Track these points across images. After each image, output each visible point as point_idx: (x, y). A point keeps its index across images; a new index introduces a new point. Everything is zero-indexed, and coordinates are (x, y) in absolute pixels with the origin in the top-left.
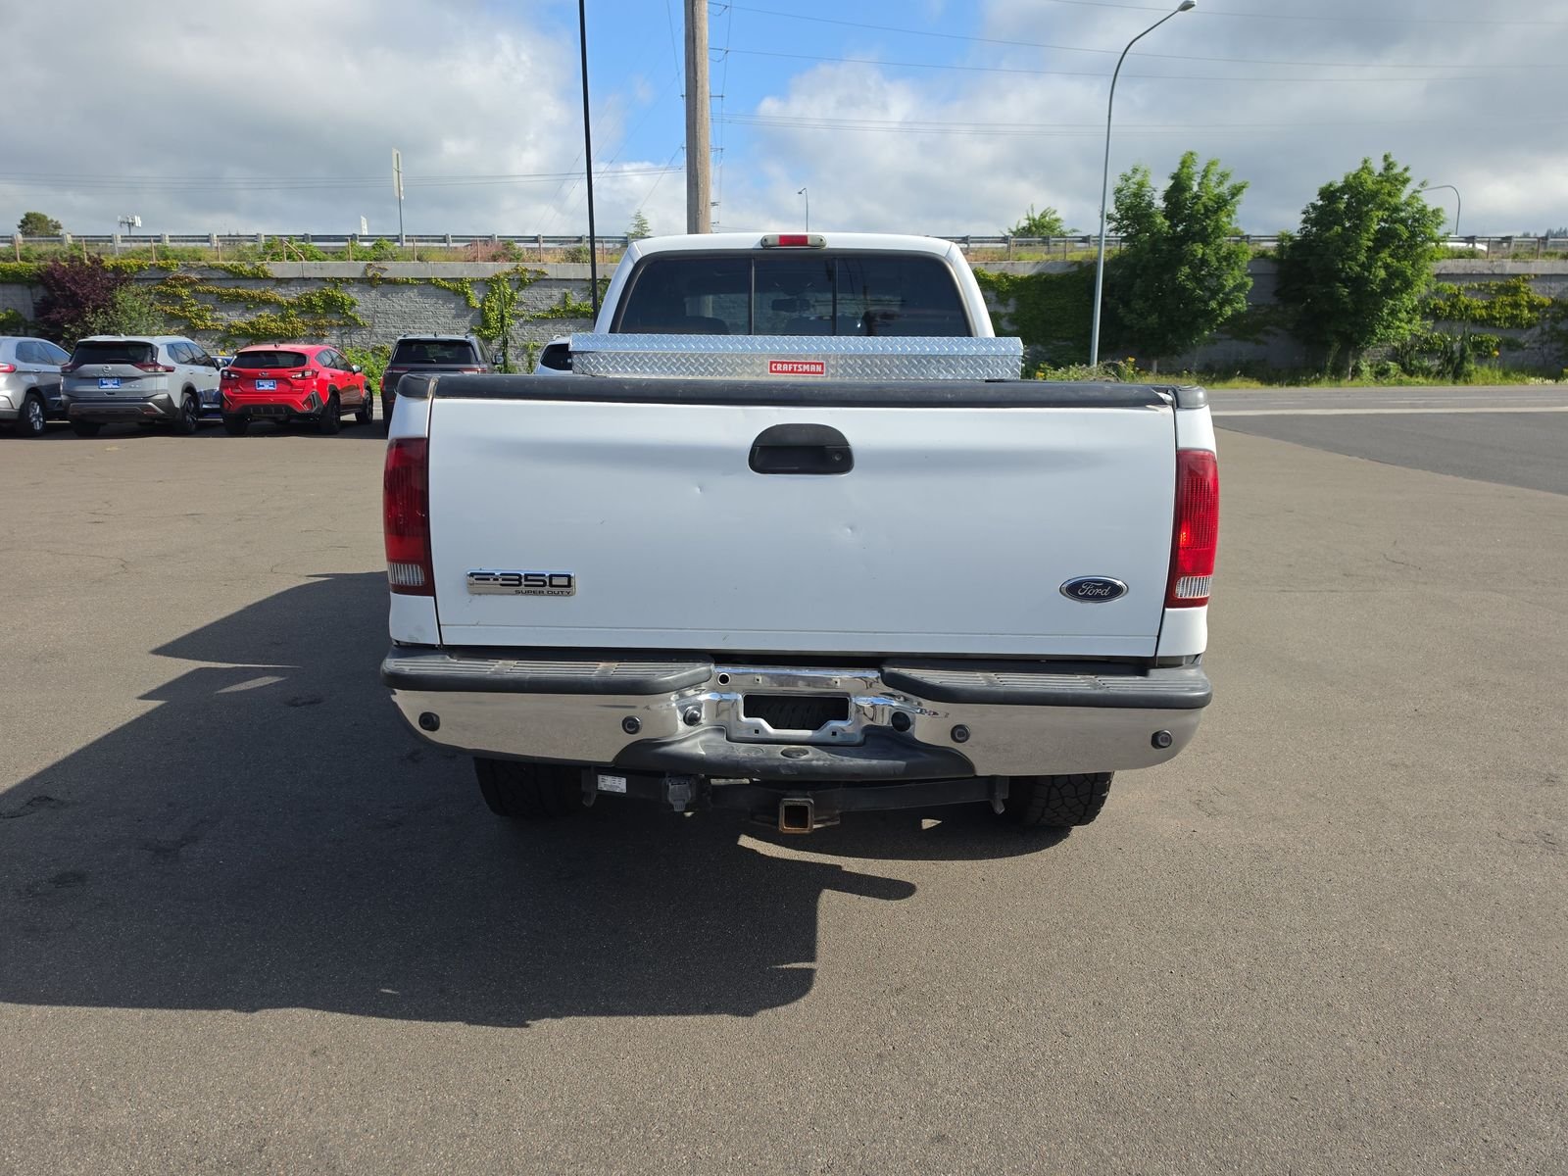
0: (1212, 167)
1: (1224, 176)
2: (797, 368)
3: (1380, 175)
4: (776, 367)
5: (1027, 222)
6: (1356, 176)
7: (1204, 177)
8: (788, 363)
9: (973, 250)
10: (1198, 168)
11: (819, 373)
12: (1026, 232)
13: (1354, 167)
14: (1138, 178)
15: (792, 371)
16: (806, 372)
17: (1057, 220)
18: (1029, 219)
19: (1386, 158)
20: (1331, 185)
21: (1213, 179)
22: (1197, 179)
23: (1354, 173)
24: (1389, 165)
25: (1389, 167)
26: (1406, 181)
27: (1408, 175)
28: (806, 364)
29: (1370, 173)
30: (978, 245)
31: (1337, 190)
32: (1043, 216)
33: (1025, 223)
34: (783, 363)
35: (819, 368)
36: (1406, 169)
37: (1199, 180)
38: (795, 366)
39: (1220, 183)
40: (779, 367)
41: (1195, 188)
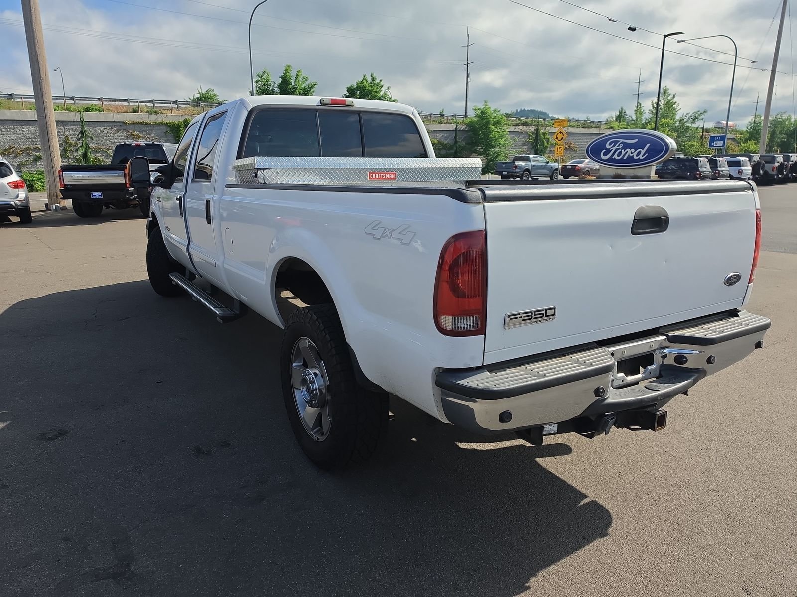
0: (300, 73)
1: (305, 79)
2: (383, 176)
3: (370, 83)
4: (372, 176)
5: (199, 95)
6: (361, 82)
7: (297, 77)
8: (378, 173)
9: (182, 109)
10: (293, 73)
11: (393, 179)
12: (200, 99)
13: (360, 79)
14: (265, 76)
15: (380, 178)
16: (387, 178)
17: (215, 95)
18: (199, 93)
19: (372, 75)
20: (351, 86)
21: (301, 79)
22: (293, 79)
23: (360, 81)
24: (373, 78)
25: (373, 79)
26: (382, 86)
27: (382, 83)
28: (387, 173)
29: (367, 81)
30: (184, 106)
31: (354, 89)
32: (207, 92)
33: (198, 96)
34: (375, 173)
35: (393, 176)
36: (381, 81)
37: (294, 79)
38: (382, 175)
39: (304, 82)
40: (374, 175)
41: (293, 84)
